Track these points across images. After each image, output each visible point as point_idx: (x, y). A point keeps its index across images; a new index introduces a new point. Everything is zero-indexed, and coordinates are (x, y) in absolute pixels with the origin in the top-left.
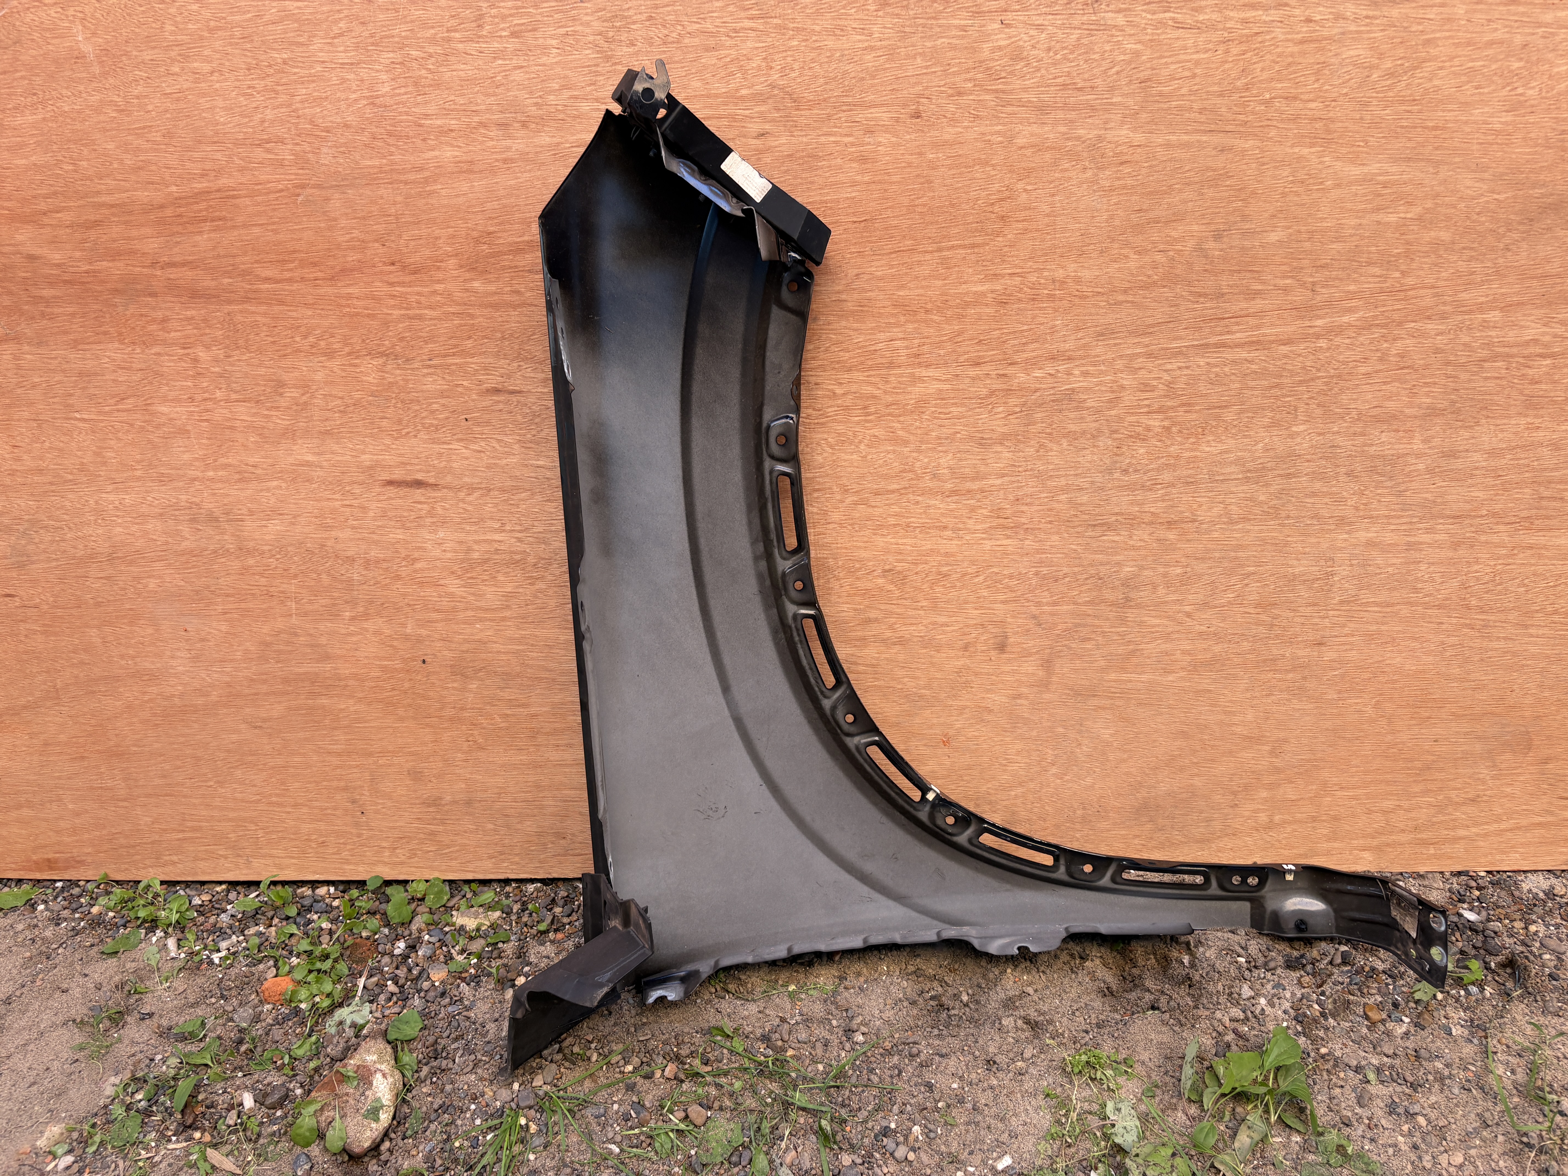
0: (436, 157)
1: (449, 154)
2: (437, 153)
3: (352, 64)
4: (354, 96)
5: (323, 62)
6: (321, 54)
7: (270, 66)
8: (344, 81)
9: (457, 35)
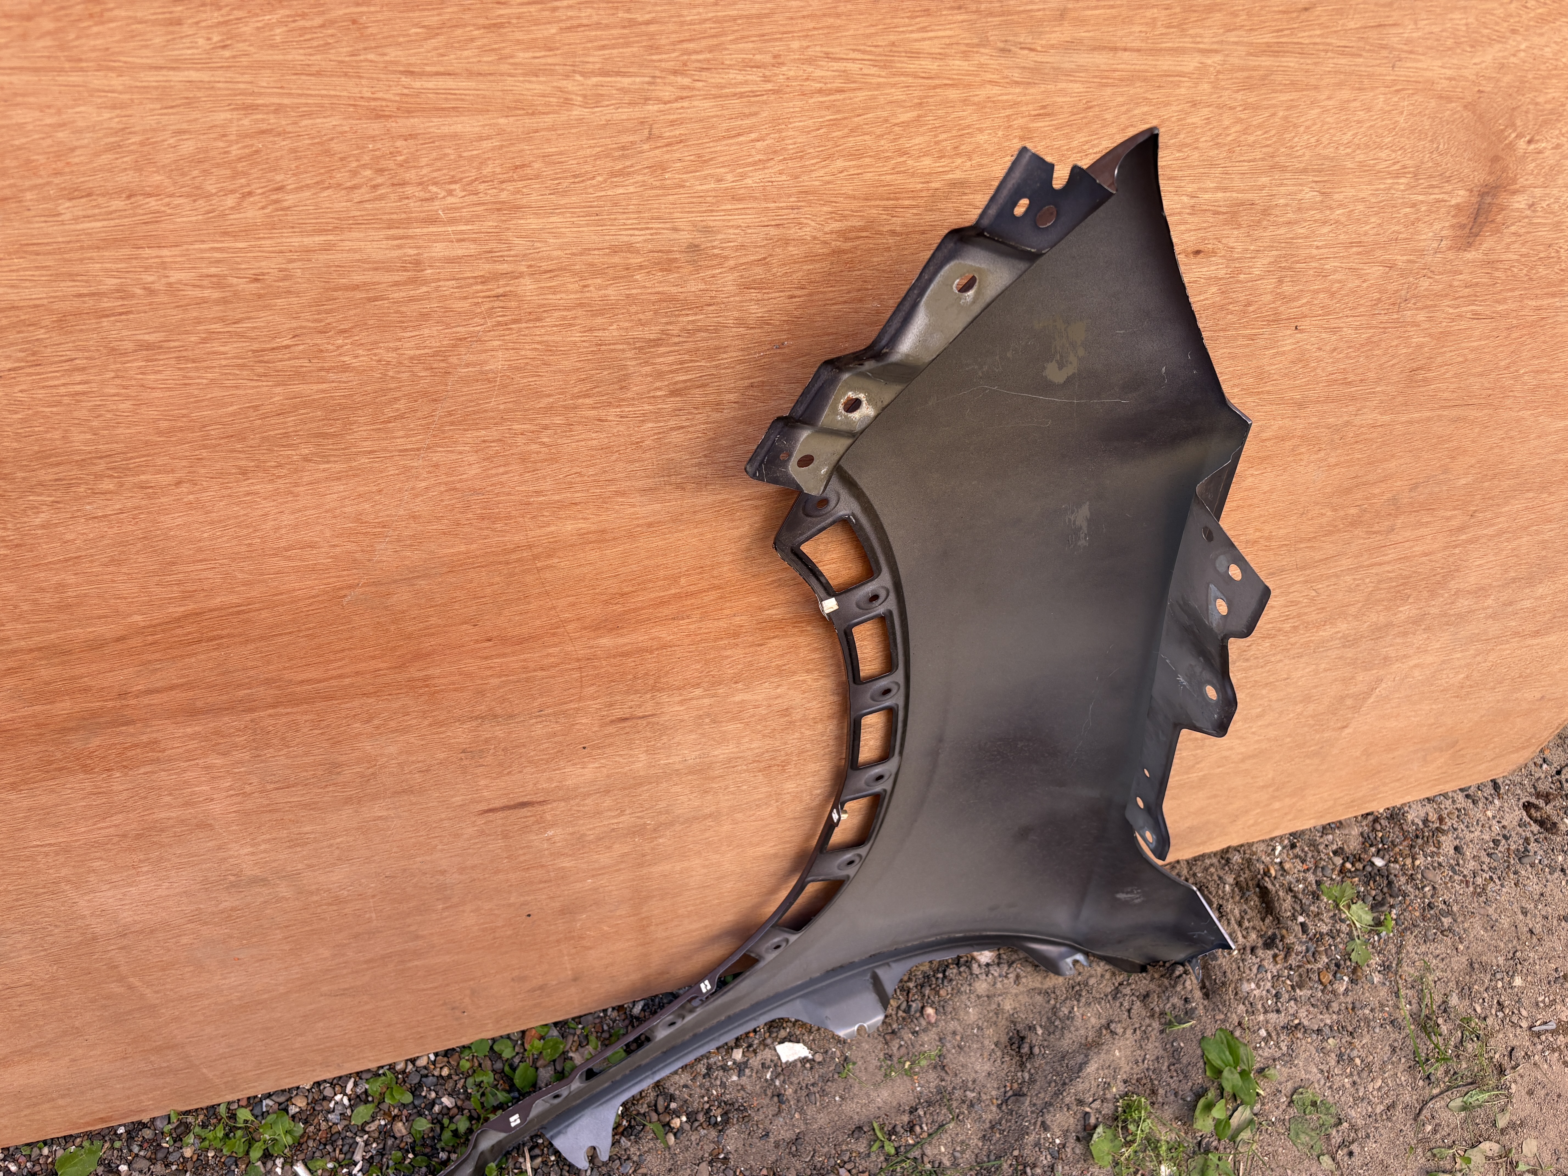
0: (552, 533)
1: (569, 527)
2: (553, 528)
3: (418, 449)
4: (423, 484)
5: (370, 452)
6: (365, 444)
7: (279, 466)
8: (407, 469)
9: (588, 401)
